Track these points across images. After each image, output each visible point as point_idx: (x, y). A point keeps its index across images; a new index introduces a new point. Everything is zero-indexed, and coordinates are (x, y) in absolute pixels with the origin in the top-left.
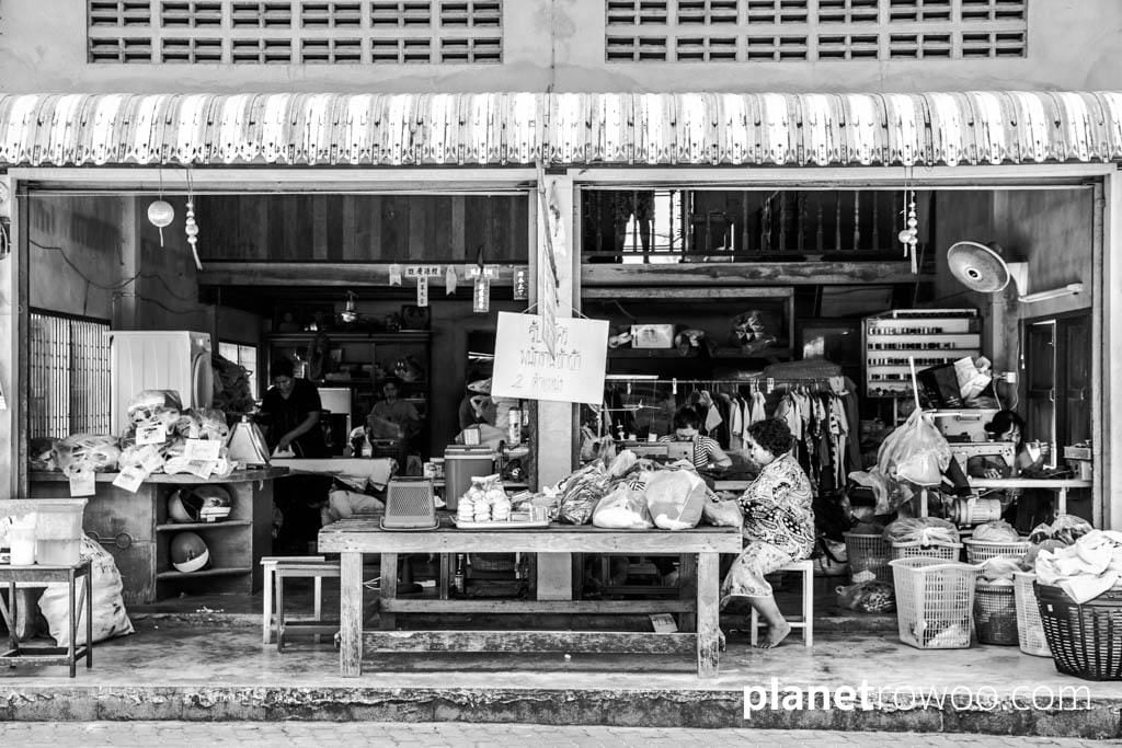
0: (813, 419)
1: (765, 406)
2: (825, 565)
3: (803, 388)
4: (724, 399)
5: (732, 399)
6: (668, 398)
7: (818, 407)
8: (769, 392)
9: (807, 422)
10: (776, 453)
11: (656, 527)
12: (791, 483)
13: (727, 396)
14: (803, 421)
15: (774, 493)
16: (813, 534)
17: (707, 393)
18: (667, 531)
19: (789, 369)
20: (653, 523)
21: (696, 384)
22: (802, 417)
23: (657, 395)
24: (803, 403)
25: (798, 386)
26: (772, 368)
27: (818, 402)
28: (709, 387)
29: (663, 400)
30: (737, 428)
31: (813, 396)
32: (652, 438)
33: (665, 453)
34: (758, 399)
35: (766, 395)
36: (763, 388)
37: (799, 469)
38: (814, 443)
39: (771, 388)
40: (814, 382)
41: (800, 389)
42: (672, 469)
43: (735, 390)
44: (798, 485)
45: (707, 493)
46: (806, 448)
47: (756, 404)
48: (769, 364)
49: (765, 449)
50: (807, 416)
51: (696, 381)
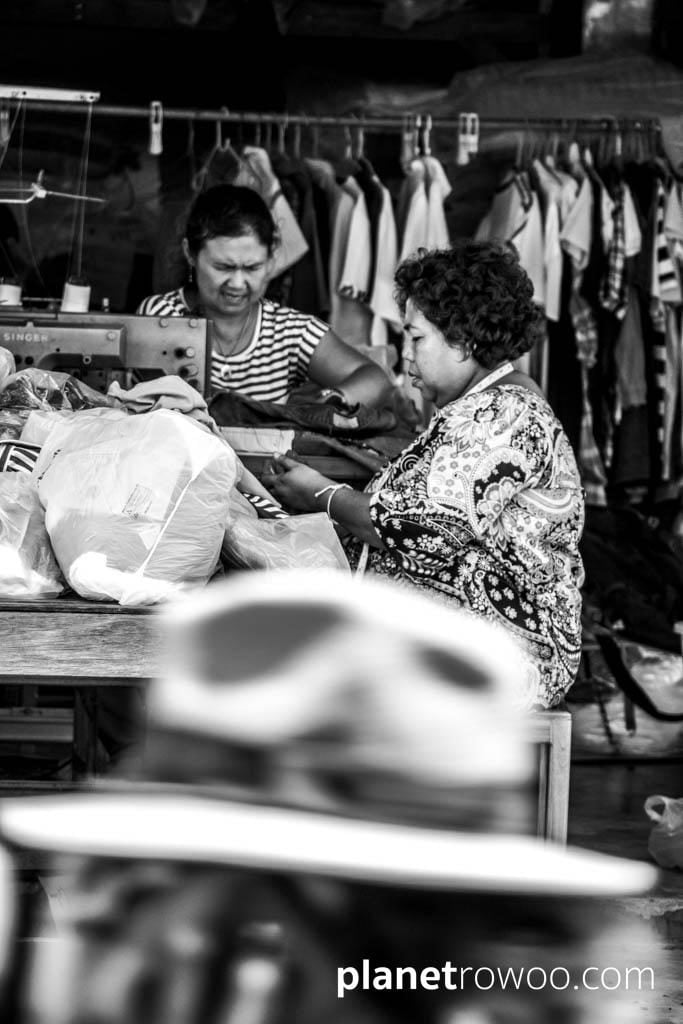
0: (599, 252)
1: (448, 205)
2: (618, 726)
3: (574, 151)
4: (314, 178)
5: (341, 181)
6: (136, 167)
7: (617, 214)
8: (463, 159)
9: (580, 262)
10: (485, 359)
11: (70, 593)
12: (528, 466)
13: (326, 168)
14: (567, 259)
15: (478, 497)
16: (575, 628)
17: (262, 155)
18: (103, 605)
19: (533, 82)
20: (62, 579)
21: (226, 124)
22: (564, 244)
23: (97, 154)
24: (570, 198)
25: (556, 140)
26: (476, 79)
27: (617, 197)
28: (267, 137)
29: (118, 170)
30: (354, 276)
31: (606, 177)
32: (76, 299)
33: (114, 350)
34: (428, 181)
35: (451, 169)
36: (445, 147)
37: (548, 422)
38: (600, 329)
39: (469, 145)
40: (609, 131)
41: (562, 151)
42: (130, 407)
43: (355, 150)
44: (544, 469)
45: (240, 487)
46: (574, 346)
47: (419, 198)
48: (470, 64)
49: (451, 339)
50: (580, 241)
51: (227, 115)
